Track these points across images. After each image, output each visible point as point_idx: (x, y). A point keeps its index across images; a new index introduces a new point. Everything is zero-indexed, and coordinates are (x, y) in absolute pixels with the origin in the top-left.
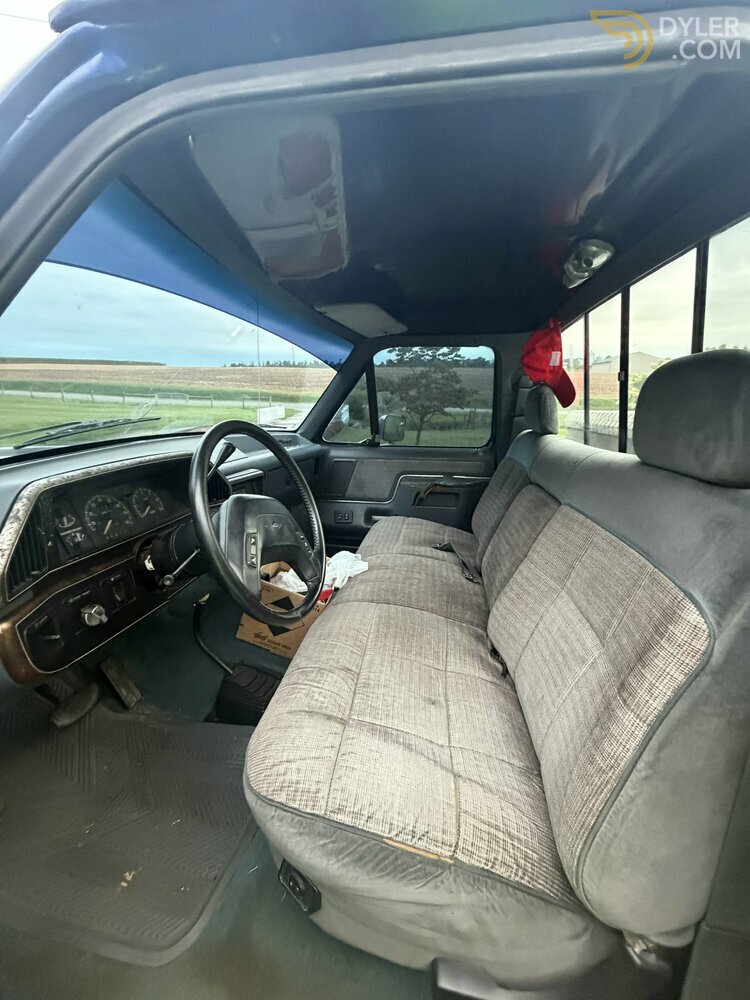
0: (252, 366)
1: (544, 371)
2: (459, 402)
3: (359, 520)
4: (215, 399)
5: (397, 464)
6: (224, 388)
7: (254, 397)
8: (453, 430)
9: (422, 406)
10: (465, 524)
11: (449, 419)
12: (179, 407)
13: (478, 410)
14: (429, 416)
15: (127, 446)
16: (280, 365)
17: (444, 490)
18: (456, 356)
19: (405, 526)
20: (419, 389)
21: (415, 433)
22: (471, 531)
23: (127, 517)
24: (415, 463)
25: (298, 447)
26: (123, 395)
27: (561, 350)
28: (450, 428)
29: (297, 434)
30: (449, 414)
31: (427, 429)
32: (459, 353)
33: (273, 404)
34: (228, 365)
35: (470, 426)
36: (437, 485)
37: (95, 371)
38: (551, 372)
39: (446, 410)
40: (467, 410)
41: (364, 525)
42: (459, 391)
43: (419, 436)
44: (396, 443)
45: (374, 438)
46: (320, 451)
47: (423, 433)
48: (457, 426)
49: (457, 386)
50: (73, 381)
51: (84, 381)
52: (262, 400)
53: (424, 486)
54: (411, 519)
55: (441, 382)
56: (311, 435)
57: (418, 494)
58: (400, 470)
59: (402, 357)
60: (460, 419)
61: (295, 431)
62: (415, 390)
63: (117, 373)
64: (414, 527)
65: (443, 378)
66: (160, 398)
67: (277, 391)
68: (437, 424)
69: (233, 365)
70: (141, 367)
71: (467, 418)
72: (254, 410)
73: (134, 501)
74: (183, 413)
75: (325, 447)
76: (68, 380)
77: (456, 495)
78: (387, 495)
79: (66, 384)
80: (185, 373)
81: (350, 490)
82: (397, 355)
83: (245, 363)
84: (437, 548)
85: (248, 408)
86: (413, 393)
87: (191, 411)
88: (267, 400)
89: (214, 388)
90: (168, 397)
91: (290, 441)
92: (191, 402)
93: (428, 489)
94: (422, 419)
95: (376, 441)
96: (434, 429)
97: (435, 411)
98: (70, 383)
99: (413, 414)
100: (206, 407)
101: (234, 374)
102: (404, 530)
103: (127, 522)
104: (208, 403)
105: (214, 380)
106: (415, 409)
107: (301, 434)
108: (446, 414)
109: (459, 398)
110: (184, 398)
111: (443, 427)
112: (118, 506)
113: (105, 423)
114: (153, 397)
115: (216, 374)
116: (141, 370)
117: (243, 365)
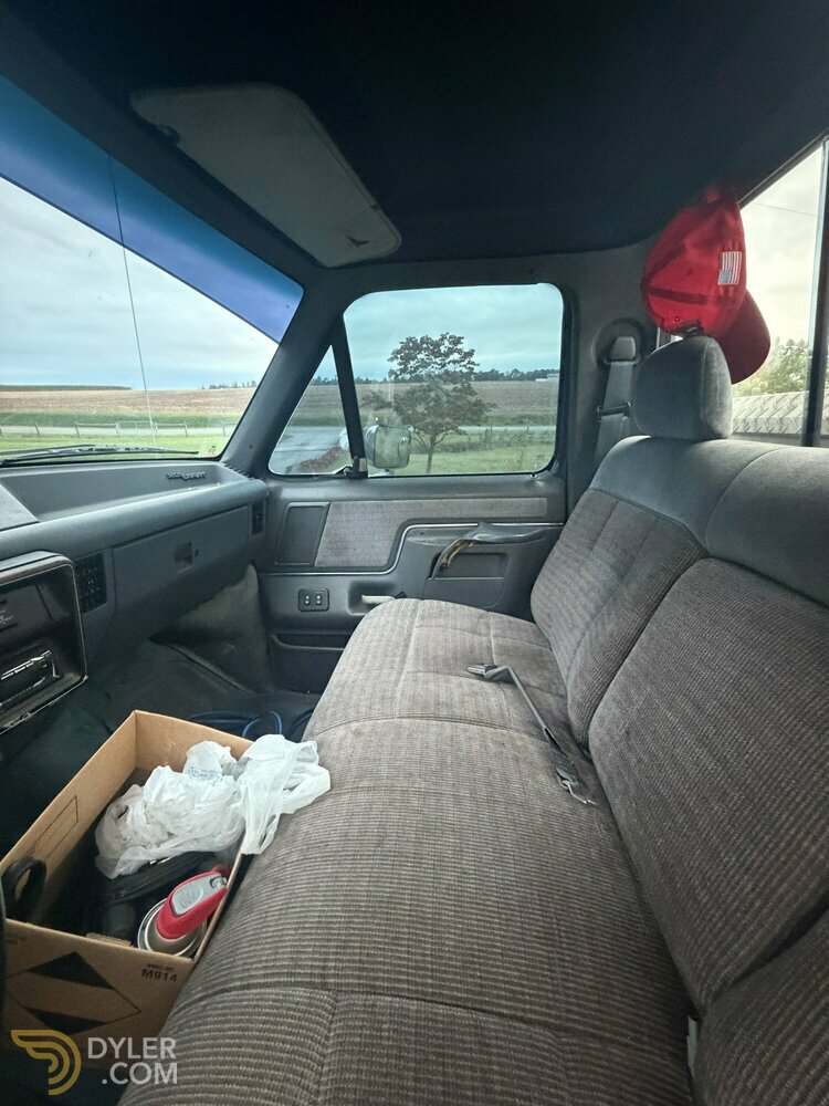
0: (236, 387)
1: (702, 300)
2: (475, 418)
3: (341, 604)
5: (402, 508)
6: (201, 414)
8: (468, 453)
9: (432, 423)
10: (518, 605)
11: (464, 439)
12: (147, 438)
13: (495, 428)
14: (441, 436)
17: (480, 549)
18: (469, 363)
19: (417, 621)
20: (427, 404)
21: (426, 457)
22: (531, 619)
24: (430, 506)
25: (218, 486)
26: (76, 426)
27: (742, 249)
28: (464, 450)
29: (220, 464)
30: (464, 433)
31: (438, 452)
32: (472, 359)
34: (207, 387)
35: (487, 446)
36: (470, 541)
38: (719, 300)
39: (461, 428)
40: (483, 429)
41: (349, 612)
42: (475, 404)
43: (430, 459)
44: (397, 472)
45: (357, 464)
46: (263, 492)
47: (435, 457)
48: (473, 447)
49: (472, 399)
51: (27, 411)
53: (447, 543)
54: (427, 602)
55: (453, 394)
56: (246, 462)
57: (436, 559)
58: (405, 518)
59: (406, 366)
60: (475, 439)
61: (217, 459)
62: (423, 405)
63: (70, 401)
64: (433, 622)
65: (455, 390)
66: (121, 427)
68: (451, 446)
69: (213, 387)
70: (101, 392)
71: (483, 436)
75: (273, 484)
77: (503, 556)
78: (384, 560)
80: (153, 398)
81: (324, 555)
82: (401, 364)
83: (226, 383)
84: (481, 677)
86: (420, 409)
89: (189, 414)
90: (132, 426)
91: (203, 477)
92: (160, 432)
93: (455, 548)
94: (433, 440)
95: (361, 470)
96: (447, 451)
97: (448, 429)
99: (422, 433)
100: (180, 436)
101: (213, 397)
102: (415, 631)
104: (181, 431)
105: (190, 405)
106: (424, 429)
108: (461, 433)
109: (475, 413)
110: (152, 427)
111: (457, 449)
114: (114, 427)
115: (193, 398)
116: (100, 396)
117: (224, 387)
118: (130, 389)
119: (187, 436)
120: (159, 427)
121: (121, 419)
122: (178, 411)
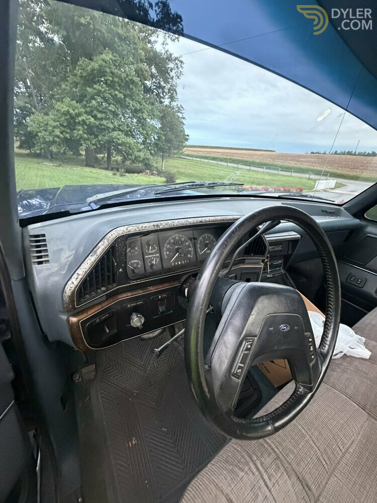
0: (325, 154)
4: (294, 172)
6: (302, 166)
7: (318, 173)
12: (274, 175)
15: (216, 201)
16: (344, 154)
23: (190, 252)
33: (328, 178)
34: (309, 153)
37: (243, 154)
46: (359, 226)
50: (234, 158)
51: (237, 158)
52: (323, 175)
56: (355, 211)
61: (342, 206)
63: (253, 155)
66: (266, 168)
67: (335, 171)
69: (312, 153)
72: (315, 181)
73: (199, 242)
74: (275, 178)
75: (363, 223)
76: (232, 157)
79: (230, 159)
80: (283, 157)
83: (320, 151)
85: (312, 179)
87: (279, 177)
88: (326, 175)
89: (296, 166)
90: (270, 169)
91: (334, 213)
92: (281, 173)
98: (232, 159)
100: (288, 176)
101: (310, 158)
103: (189, 256)
104: (289, 174)
105: (298, 161)
107: (345, 209)
110: (278, 170)
112: (187, 244)
113: (209, 184)
114: (263, 168)
115: (300, 158)
116: (262, 154)
117: (318, 153)
118: (274, 151)
119: (291, 176)
120: (281, 170)
121: (267, 165)
122: (292, 164)
